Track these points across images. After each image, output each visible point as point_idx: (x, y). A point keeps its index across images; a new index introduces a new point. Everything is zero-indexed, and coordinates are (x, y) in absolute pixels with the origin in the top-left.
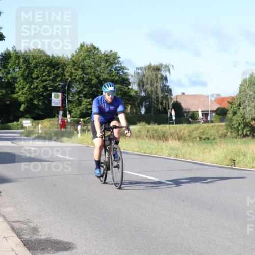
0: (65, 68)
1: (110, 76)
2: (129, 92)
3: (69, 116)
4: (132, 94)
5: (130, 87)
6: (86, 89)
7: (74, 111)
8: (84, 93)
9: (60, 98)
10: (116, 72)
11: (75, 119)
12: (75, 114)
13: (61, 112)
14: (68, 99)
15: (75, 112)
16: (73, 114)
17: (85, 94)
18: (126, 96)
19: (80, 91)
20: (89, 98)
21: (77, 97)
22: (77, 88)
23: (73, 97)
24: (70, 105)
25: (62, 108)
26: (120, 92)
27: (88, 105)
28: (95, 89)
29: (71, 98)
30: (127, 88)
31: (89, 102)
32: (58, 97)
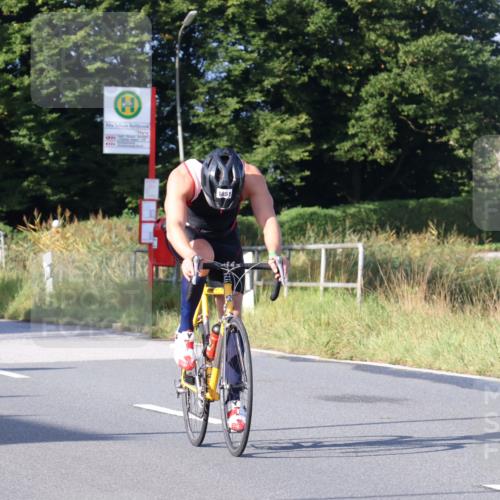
6: (277, 65)
8: (268, 83)
9: (145, 116)
13: (152, 188)
17: (277, 87)
18: (487, 91)
19: (246, 72)
20: (293, 111)
21: (237, 106)
22: (232, 60)
23: (212, 105)
24: (198, 148)
25: (160, 166)
26: (452, 72)
27: (291, 145)
28: (325, 60)
29: (199, 110)
30: (489, 48)
31: (295, 133)
32: (135, 110)
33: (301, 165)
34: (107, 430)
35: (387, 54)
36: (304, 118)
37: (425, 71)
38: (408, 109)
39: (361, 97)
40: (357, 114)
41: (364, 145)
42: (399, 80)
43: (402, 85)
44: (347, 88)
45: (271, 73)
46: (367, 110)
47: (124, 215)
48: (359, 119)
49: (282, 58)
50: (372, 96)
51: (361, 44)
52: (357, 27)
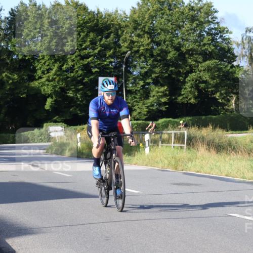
0: (120, 32)
1: (199, 46)
2: (234, 72)
5: (235, 63)
6: (157, 70)
7: (136, 107)
8: (154, 76)
10: (210, 37)
11: (139, 122)
12: (140, 113)
14: (126, 87)
15: (139, 111)
16: (135, 114)
17: (157, 77)
18: (229, 80)
19: (146, 73)
20: (162, 85)
21: (142, 84)
22: (141, 68)
23: (135, 83)
24: (130, 98)
26: (217, 73)
27: (162, 97)
28: (173, 68)
29: (131, 85)
30: (230, 65)
31: (163, 92)
33: (165, 103)
35: (195, 67)
36: (166, 87)
37: (208, 73)
38: (202, 85)
39: (186, 81)
40: (185, 87)
41: (187, 97)
42: (199, 75)
43: (200, 77)
44: (181, 78)
45: (155, 73)
46: (188, 85)
48: (185, 89)
49: (159, 68)
50: (189, 81)
51: (186, 63)
52: (185, 58)
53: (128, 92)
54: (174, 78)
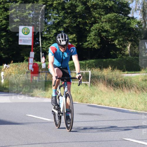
2: (130, 23)
3: (43, 59)
4: (134, 25)
5: (130, 15)
6: (67, 21)
8: (65, 25)
13: (32, 54)
14: (42, 34)
19: (59, 23)
20: (72, 34)
21: (55, 32)
22: (55, 19)
24: (45, 43)
25: (34, 48)
26: (116, 24)
28: (81, 19)
29: (46, 33)
30: (126, 18)
31: (72, 39)
32: (28, 33)
34: (18, 122)
35: (98, 18)
36: (74, 35)
37: (109, 23)
38: (104, 34)
39: (91, 30)
40: (90, 35)
41: (91, 44)
42: (102, 26)
43: (102, 27)
44: (87, 28)
45: (65, 23)
46: (92, 34)
47: (24, 62)
48: (90, 36)
49: (69, 19)
50: (94, 30)
51: (91, 16)
52: (90, 11)
53: (44, 38)
54: (81, 28)
